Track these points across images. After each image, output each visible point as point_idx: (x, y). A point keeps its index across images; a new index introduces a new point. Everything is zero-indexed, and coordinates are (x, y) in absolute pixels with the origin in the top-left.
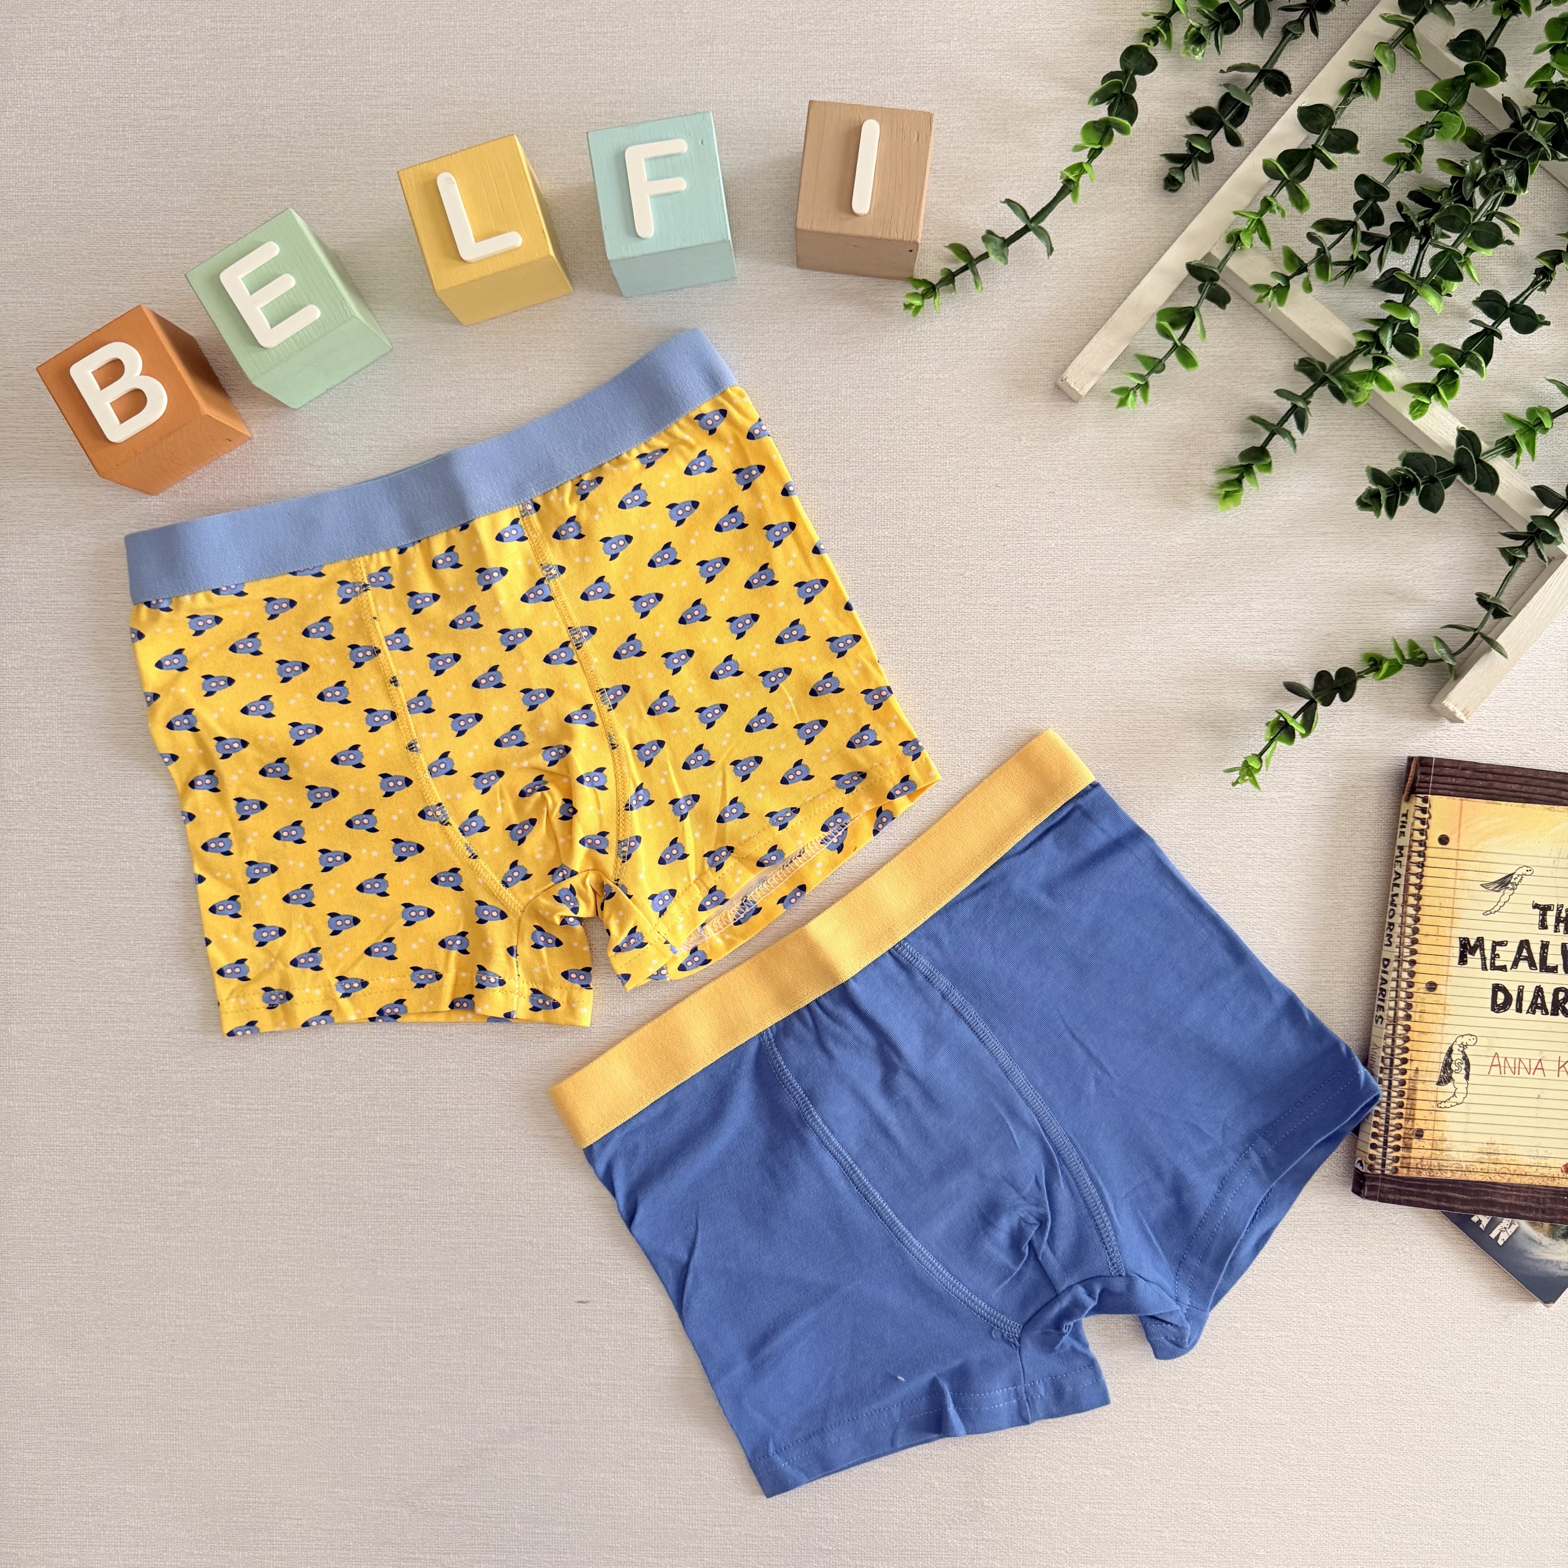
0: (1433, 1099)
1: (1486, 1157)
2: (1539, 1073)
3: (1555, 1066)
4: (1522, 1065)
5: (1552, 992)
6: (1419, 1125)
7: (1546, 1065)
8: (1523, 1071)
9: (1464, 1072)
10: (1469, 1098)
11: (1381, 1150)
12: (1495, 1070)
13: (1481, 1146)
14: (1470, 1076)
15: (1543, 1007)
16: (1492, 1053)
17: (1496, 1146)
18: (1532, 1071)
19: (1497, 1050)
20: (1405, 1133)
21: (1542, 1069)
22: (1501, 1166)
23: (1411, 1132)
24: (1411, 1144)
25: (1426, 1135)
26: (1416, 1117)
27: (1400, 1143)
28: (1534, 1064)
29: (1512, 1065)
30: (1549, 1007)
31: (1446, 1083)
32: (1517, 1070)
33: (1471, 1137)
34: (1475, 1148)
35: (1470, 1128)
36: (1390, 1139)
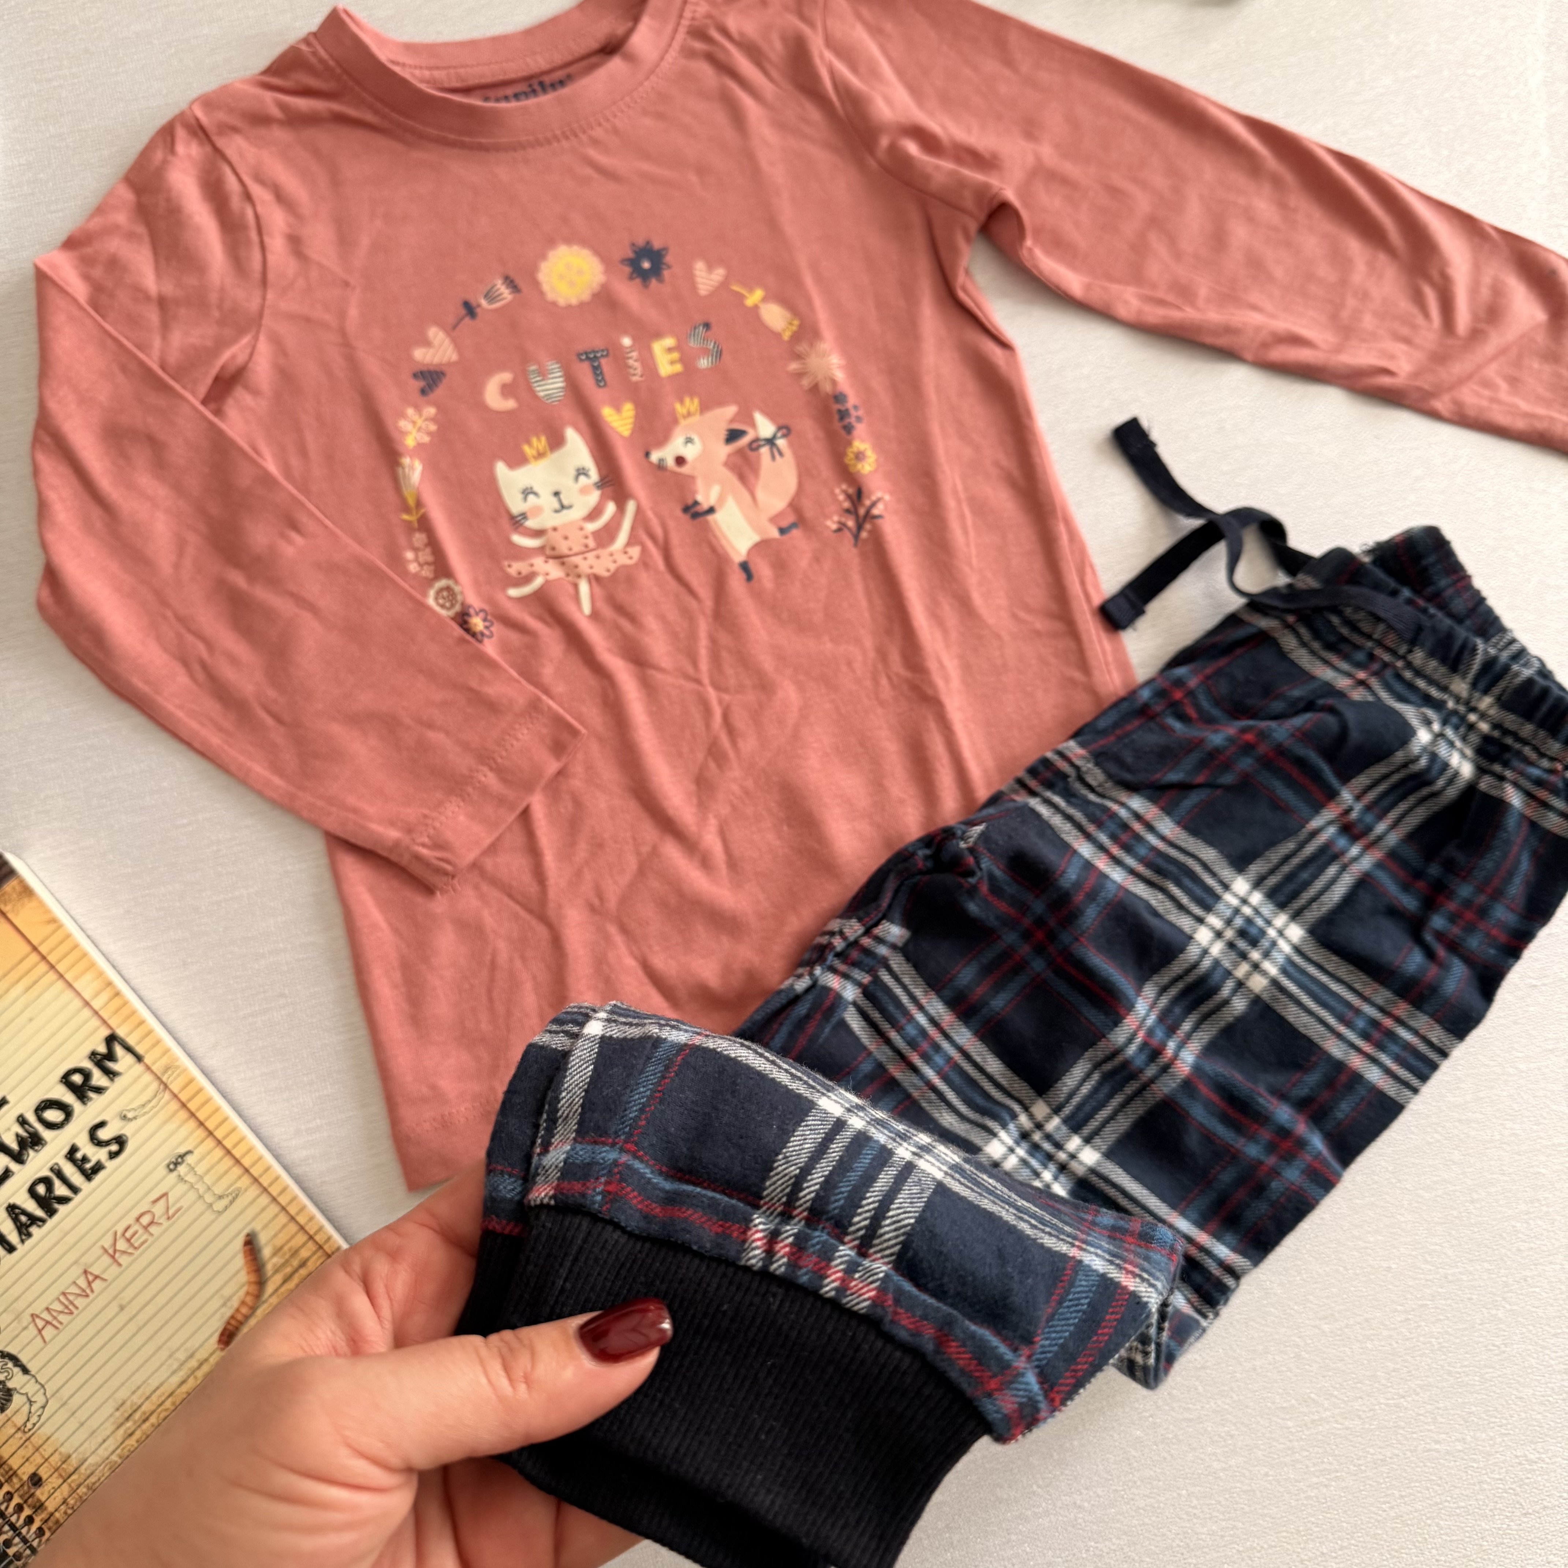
0: (13, 1430)
1: (129, 1424)
2: (97, 1285)
3: (106, 1260)
4: (71, 1298)
5: (27, 1195)
6: (25, 1473)
7: (95, 1270)
8: (79, 1302)
9: (16, 1370)
10: (50, 1388)
11: (17, 1540)
12: (48, 1332)
13: (112, 1420)
14: (29, 1366)
15: (34, 1220)
16: (26, 1319)
17: (128, 1403)
18: (88, 1291)
19: (30, 1311)
20: (21, 1497)
21: (96, 1277)
22: (155, 1415)
23: (26, 1488)
24: (39, 1500)
25: (43, 1473)
26: (15, 1467)
27: (27, 1512)
28: (82, 1282)
29: (60, 1308)
30: (39, 1213)
31: (9, 1401)
32: (71, 1307)
33: (94, 1423)
34: (109, 1427)
35: (82, 1415)
36: (13, 1519)
